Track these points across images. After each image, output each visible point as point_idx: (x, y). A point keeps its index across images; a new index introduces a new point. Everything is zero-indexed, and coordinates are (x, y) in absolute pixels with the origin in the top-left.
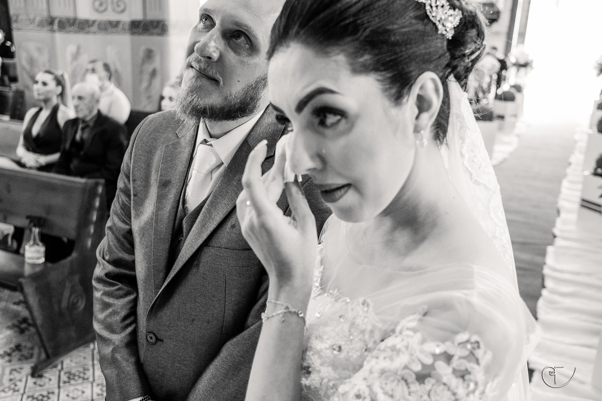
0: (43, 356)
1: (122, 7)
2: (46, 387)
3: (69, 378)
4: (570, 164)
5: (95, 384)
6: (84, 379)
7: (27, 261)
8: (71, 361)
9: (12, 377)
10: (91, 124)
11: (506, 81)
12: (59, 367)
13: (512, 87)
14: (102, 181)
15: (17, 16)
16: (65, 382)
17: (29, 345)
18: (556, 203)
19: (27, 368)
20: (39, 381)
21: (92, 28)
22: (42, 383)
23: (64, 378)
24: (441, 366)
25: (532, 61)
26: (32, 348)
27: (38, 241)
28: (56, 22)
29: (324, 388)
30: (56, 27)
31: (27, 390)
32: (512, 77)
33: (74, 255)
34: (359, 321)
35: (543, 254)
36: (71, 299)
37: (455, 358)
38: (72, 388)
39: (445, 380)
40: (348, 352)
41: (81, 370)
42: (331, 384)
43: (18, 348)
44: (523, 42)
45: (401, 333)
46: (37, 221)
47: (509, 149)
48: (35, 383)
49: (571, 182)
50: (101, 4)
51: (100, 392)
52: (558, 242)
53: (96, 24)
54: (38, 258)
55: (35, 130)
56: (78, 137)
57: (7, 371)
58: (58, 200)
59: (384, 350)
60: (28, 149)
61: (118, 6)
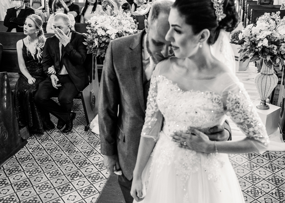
5: (25, 172)
8: (7, 165)
12: (2, 168)
16: (9, 174)
38: (14, 176)
51: (30, 174)
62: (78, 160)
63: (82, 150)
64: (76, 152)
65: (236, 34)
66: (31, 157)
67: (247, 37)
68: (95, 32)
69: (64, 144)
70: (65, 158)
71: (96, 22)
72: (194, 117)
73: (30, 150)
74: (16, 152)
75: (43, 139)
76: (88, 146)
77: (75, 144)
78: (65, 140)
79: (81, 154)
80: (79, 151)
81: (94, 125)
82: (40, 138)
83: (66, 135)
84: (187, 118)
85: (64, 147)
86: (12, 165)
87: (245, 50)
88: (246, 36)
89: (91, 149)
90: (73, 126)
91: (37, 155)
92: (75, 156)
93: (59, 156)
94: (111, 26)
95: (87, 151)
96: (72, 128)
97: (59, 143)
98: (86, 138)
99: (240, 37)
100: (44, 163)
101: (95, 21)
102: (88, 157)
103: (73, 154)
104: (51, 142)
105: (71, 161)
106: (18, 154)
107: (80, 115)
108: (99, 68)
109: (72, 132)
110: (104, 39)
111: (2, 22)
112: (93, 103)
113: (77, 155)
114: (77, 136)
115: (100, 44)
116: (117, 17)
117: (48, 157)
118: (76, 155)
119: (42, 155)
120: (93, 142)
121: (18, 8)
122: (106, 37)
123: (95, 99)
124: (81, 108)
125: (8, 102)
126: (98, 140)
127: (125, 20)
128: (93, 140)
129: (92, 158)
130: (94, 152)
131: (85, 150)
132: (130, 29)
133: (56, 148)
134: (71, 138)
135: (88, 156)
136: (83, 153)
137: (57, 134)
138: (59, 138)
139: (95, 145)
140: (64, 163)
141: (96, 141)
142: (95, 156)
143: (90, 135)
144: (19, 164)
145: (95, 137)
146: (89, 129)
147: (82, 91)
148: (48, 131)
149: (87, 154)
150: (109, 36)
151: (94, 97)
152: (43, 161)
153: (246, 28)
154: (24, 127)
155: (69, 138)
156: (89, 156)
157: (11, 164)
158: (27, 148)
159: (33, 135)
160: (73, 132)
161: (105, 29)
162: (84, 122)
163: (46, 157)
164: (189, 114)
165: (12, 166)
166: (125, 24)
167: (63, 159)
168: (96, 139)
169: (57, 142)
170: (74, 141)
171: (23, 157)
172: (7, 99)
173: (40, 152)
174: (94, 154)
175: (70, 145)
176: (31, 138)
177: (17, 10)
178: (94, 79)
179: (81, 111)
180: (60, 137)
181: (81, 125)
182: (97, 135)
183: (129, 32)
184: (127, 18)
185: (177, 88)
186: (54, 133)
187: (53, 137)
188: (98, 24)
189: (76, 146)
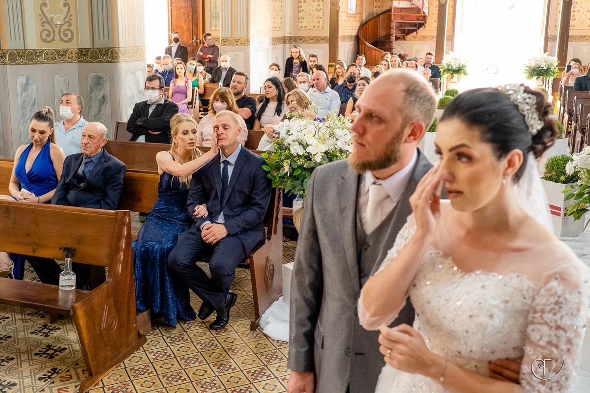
1: (69, 36)
12: (101, 384)
19: (72, 387)
21: (39, 59)
28: (7, 54)
30: (7, 60)
33: (109, 280)
36: (108, 321)
41: (122, 385)
43: (55, 371)
46: (70, 252)
50: (48, 35)
53: (45, 53)
55: (28, 167)
56: (80, 172)
57: (55, 391)
61: (66, 35)
62: (235, 385)
63: (244, 367)
64: (232, 369)
65: (555, 163)
66: (151, 369)
67: (585, 170)
68: (286, 148)
69: (212, 352)
70: (212, 379)
71: (289, 131)
72: (487, 325)
73: (151, 356)
74: (126, 356)
75: (174, 338)
76: (254, 361)
77: (230, 353)
78: (213, 343)
79: (241, 375)
80: (237, 368)
81: (269, 320)
82: (169, 336)
83: (215, 335)
84: (473, 326)
85: (210, 356)
86: (118, 379)
87: (580, 195)
88: (582, 169)
89: (261, 367)
90: (230, 319)
91: (161, 367)
92: (230, 378)
93: (200, 372)
94: (315, 138)
95: (253, 370)
96: (227, 322)
97: (202, 349)
98: (252, 345)
99: (569, 169)
100: (172, 384)
101: (287, 128)
102: (254, 382)
103: (226, 372)
104: (188, 345)
105: (222, 386)
106: (129, 360)
107: (243, 298)
108: (286, 214)
109: (227, 329)
110: (301, 162)
111: (124, 124)
112: (269, 278)
113: (233, 375)
114: (235, 339)
115: (293, 170)
116: (327, 124)
117: (181, 373)
118: (231, 375)
119: (170, 368)
120: (266, 354)
121: (153, 102)
122: (305, 158)
123: (273, 270)
124: (246, 286)
125: (125, 262)
126: (273, 351)
127: (341, 129)
128: (264, 348)
129: (262, 386)
130: (265, 373)
131: (250, 367)
132: (349, 145)
133: (197, 357)
134: (224, 341)
135: (254, 380)
136: (246, 373)
137: (200, 331)
138: (203, 338)
139: (269, 359)
140: (210, 387)
141: (270, 352)
142: (268, 382)
143: (259, 338)
144: (130, 379)
145: (269, 345)
146: (259, 327)
147: (253, 254)
148: (184, 324)
149: (253, 375)
150: (311, 157)
151: (272, 267)
152: (173, 380)
153: (581, 152)
154: (144, 311)
155: (221, 341)
156: (256, 381)
157: (116, 379)
158: (145, 351)
159: (156, 328)
160: (229, 330)
161: (304, 143)
162: (250, 313)
163: (178, 372)
164: (475, 319)
165: (117, 382)
166: (340, 136)
167: (207, 380)
168: (270, 347)
169: (198, 346)
170: (229, 348)
171: (136, 368)
172: (123, 258)
173: (167, 361)
174: (265, 378)
175: (221, 354)
176: (153, 334)
177: (150, 105)
178: (275, 233)
179: (244, 291)
180: (205, 337)
181: (243, 319)
182: (274, 340)
183: (347, 151)
184: (344, 125)
185: (452, 265)
186: (194, 329)
187: (192, 336)
188: (292, 134)
189: (232, 357)
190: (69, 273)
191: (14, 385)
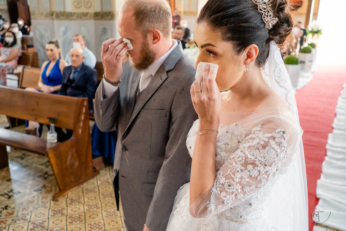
0: (58, 190)
1: (90, 5)
2: (61, 206)
3: (71, 201)
4: (343, 88)
5: (85, 205)
6: (79, 202)
7: (48, 141)
8: (72, 193)
9: (43, 201)
10: (79, 69)
11: (306, 42)
12: (66, 196)
13: (309, 44)
14: (86, 98)
15: (34, 12)
16: (70, 204)
17: (50, 185)
18: (334, 110)
19: (50, 196)
20: (57, 203)
21: (73, 17)
22: (58, 204)
23: (69, 201)
24: (271, 141)
25: (321, 29)
26: (51, 187)
27: (53, 131)
28: (55, 14)
29: (222, 161)
30: (54, 17)
31: (51, 207)
32: (310, 39)
33: (73, 137)
34: (235, 132)
35: (326, 138)
36: (72, 161)
37: (277, 138)
38: (73, 207)
39: (273, 147)
40: (231, 145)
41: (77, 198)
42: (225, 158)
43: (44, 186)
44: (316, 19)
45: (254, 133)
46: (52, 120)
47: (307, 80)
48: (55, 204)
49: (343, 98)
50: (78, 4)
51: (88, 209)
52: (335, 131)
53: (76, 14)
54: (54, 140)
55: (48, 73)
56: (71, 76)
57: (40, 198)
58: (63, 109)
59: (247, 140)
60: (44, 83)
61: (88, 4)
66: (97, 190)
106: (87, 184)
125: (83, 130)
144: (83, 195)
154: (99, 156)
157: (75, 193)
158: (97, 179)
171: (89, 188)
176: (105, 169)
190: (53, 133)
191: (20, 193)
